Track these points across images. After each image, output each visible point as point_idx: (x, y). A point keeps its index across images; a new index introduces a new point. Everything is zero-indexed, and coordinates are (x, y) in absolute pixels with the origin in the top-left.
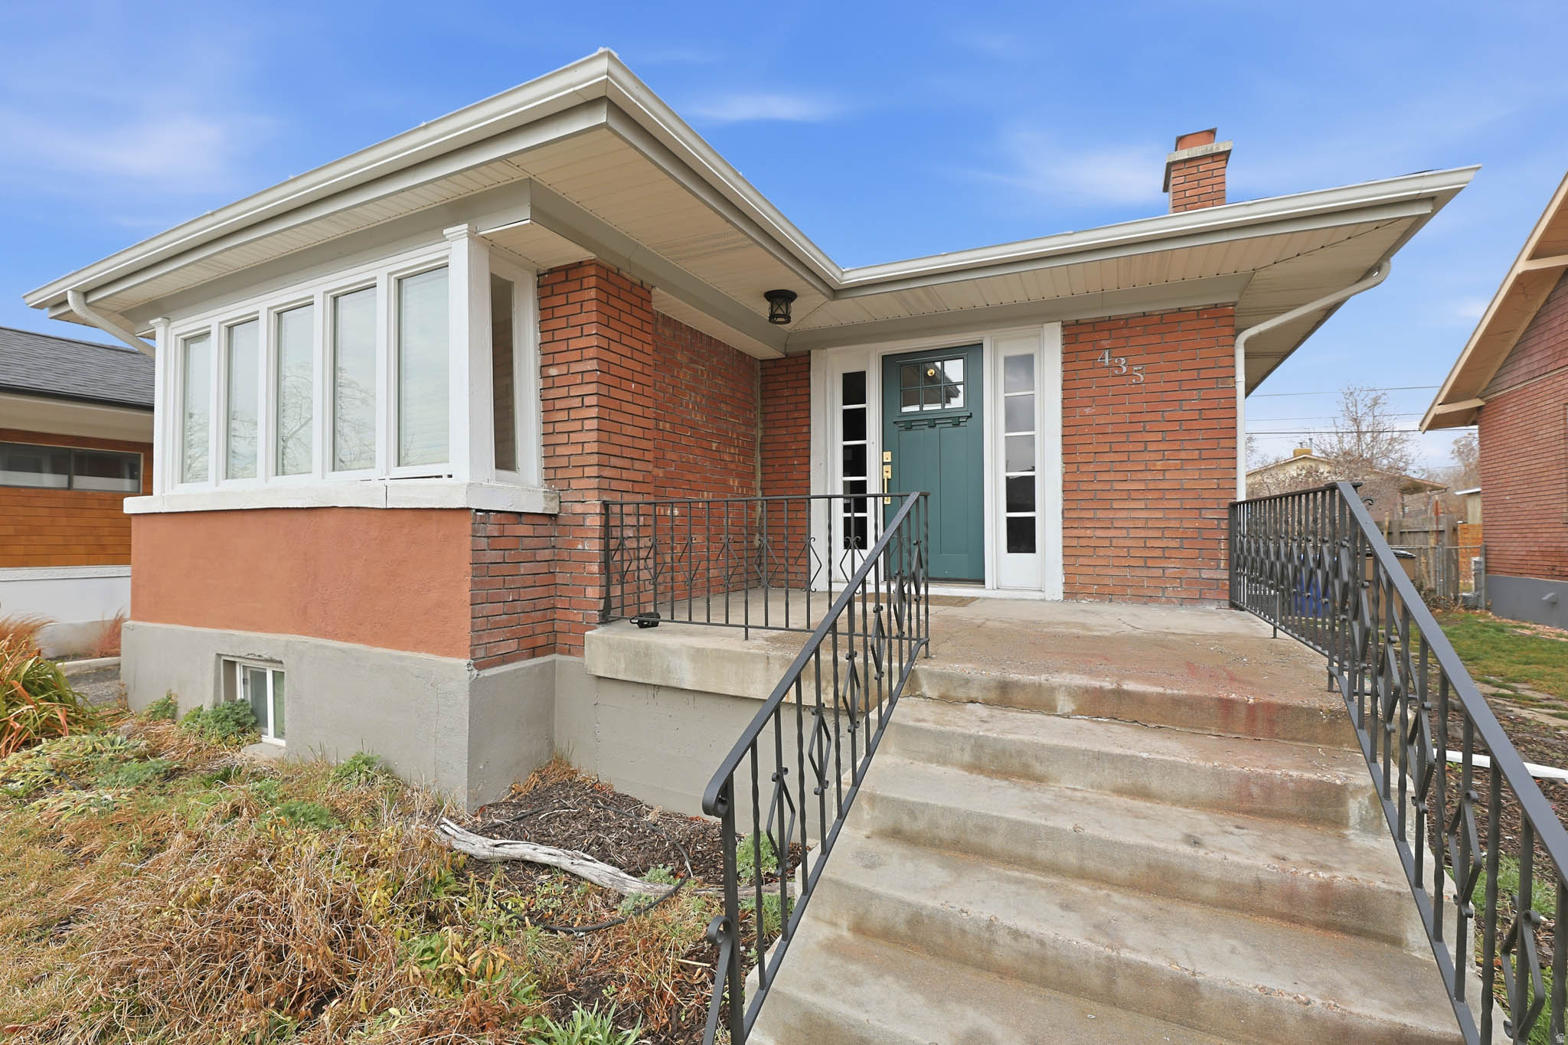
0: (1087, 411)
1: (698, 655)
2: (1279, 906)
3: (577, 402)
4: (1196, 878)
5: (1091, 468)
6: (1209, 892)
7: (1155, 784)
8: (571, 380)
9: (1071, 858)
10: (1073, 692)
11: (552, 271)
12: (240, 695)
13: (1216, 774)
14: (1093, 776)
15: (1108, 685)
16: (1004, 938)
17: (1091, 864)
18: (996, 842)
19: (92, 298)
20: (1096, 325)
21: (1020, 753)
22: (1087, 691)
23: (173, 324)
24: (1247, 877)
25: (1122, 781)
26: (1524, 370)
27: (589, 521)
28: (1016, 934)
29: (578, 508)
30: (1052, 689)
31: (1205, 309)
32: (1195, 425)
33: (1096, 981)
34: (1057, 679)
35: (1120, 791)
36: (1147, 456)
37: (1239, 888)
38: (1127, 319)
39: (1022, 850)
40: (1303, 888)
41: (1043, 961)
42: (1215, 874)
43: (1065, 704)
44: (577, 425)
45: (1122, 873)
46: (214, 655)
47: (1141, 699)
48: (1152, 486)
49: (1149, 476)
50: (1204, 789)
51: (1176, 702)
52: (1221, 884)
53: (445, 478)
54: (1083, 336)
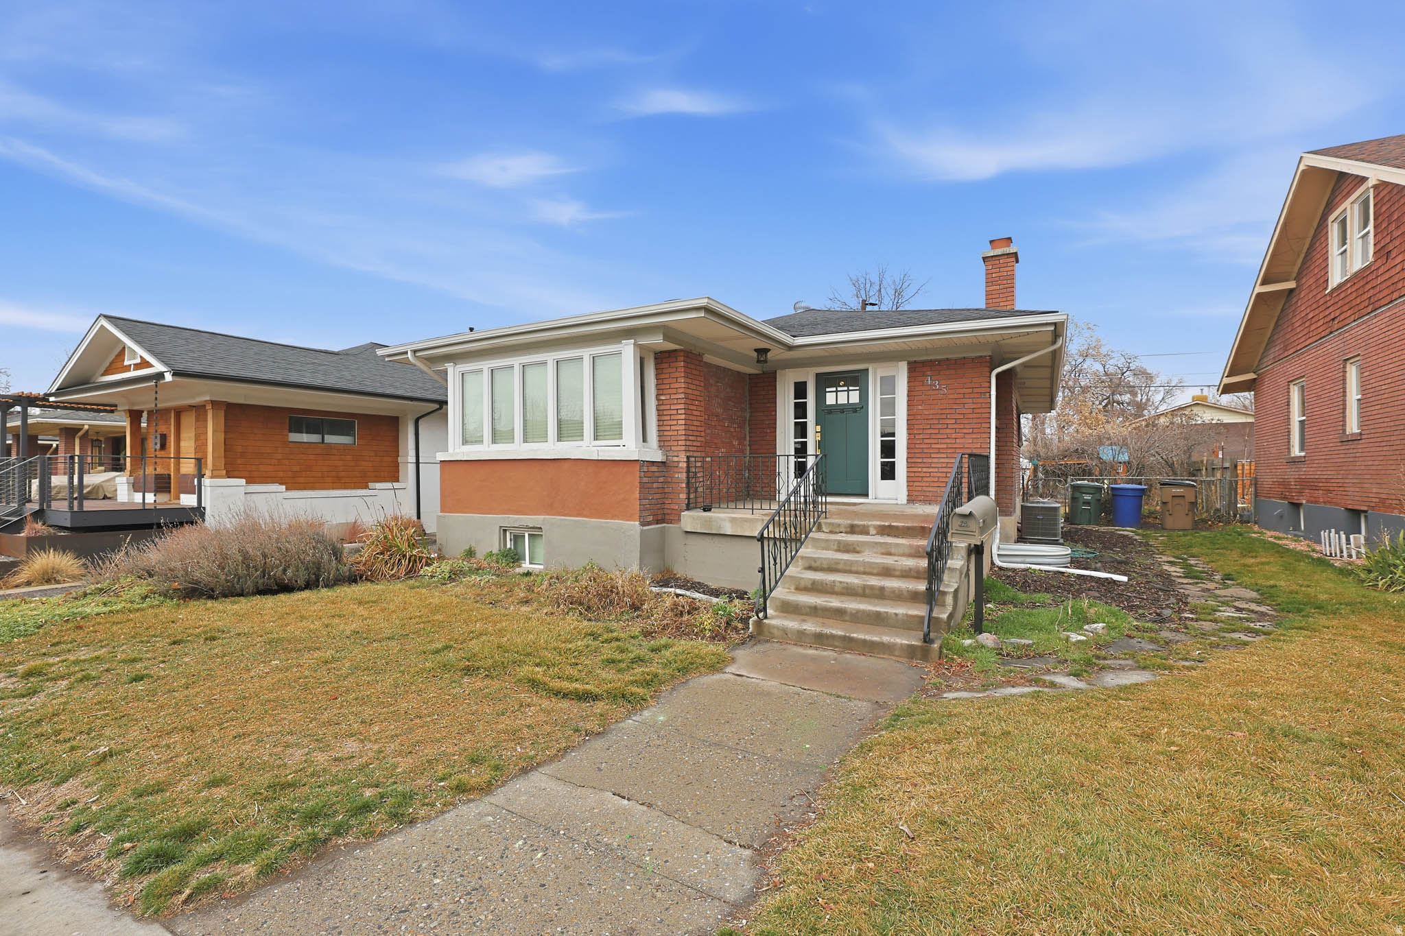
0: (920, 407)
1: (733, 520)
2: (915, 575)
3: (675, 412)
4: (894, 570)
5: (921, 436)
6: (898, 573)
7: (893, 551)
8: (672, 402)
9: (862, 569)
10: (875, 527)
11: (661, 352)
12: (508, 546)
13: (910, 546)
14: (875, 550)
15: (887, 524)
16: (838, 584)
17: (867, 570)
18: (840, 567)
19: (418, 354)
20: (924, 363)
21: (853, 545)
22: (880, 526)
23: (457, 366)
24: (907, 568)
25: (883, 551)
27: (680, 465)
28: (841, 582)
29: (676, 459)
30: (868, 526)
31: (976, 358)
32: (971, 416)
33: (860, 591)
34: (870, 523)
35: (883, 554)
36: (948, 431)
37: (905, 571)
38: (939, 361)
39: (848, 568)
40: (921, 569)
41: (847, 588)
42: (900, 568)
43: (872, 531)
44: (675, 422)
45: (875, 571)
46: (499, 527)
47: (897, 528)
48: (950, 446)
49: (948, 441)
50: (907, 551)
51: (908, 528)
52: (902, 571)
53: (622, 446)
54: (918, 369)
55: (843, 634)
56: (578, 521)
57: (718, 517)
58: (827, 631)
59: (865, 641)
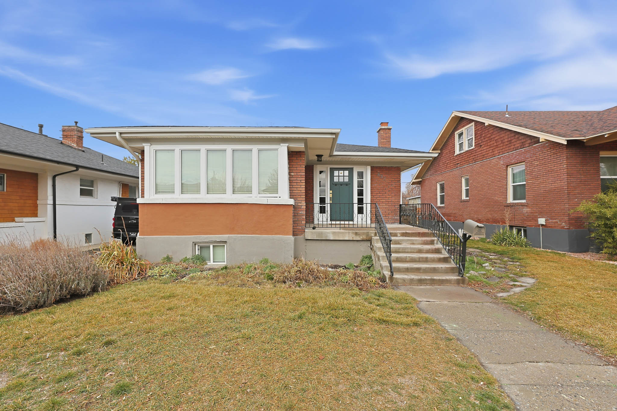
0: (375, 185)
1: (334, 233)
2: (431, 252)
3: (299, 181)
4: (423, 250)
5: (376, 197)
6: (424, 251)
7: (415, 242)
8: (298, 176)
9: (410, 251)
10: (400, 233)
11: (292, 152)
12: (197, 253)
13: (422, 240)
14: (408, 243)
15: (405, 232)
16: (408, 258)
17: (412, 251)
18: (401, 250)
20: (377, 167)
21: (398, 241)
22: (402, 233)
23: (152, 146)
24: (428, 249)
25: (411, 243)
26: (430, 174)
27: (303, 207)
28: (409, 257)
29: (300, 204)
30: (397, 233)
31: (396, 167)
32: (394, 189)
33: (418, 260)
35: (411, 244)
36: (386, 195)
37: (427, 250)
38: (383, 167)
39: (404, 251)
40: (433, 249)
41: (412, 259)
42: (425, 249)
43: (399, 235)
44: (299, 186)
45: (415, 251)
46: (192, 242)
47: (409, 233)
48: (387, 201)
49: (386, 199)
50: (420, 242)
51: (413, 233)
53: (278, 198)
54: (374, 169)
55: (430, 278)
56: (253, 237)
57: (326, 232)
58: (423, 277)
59: (439, 280)
